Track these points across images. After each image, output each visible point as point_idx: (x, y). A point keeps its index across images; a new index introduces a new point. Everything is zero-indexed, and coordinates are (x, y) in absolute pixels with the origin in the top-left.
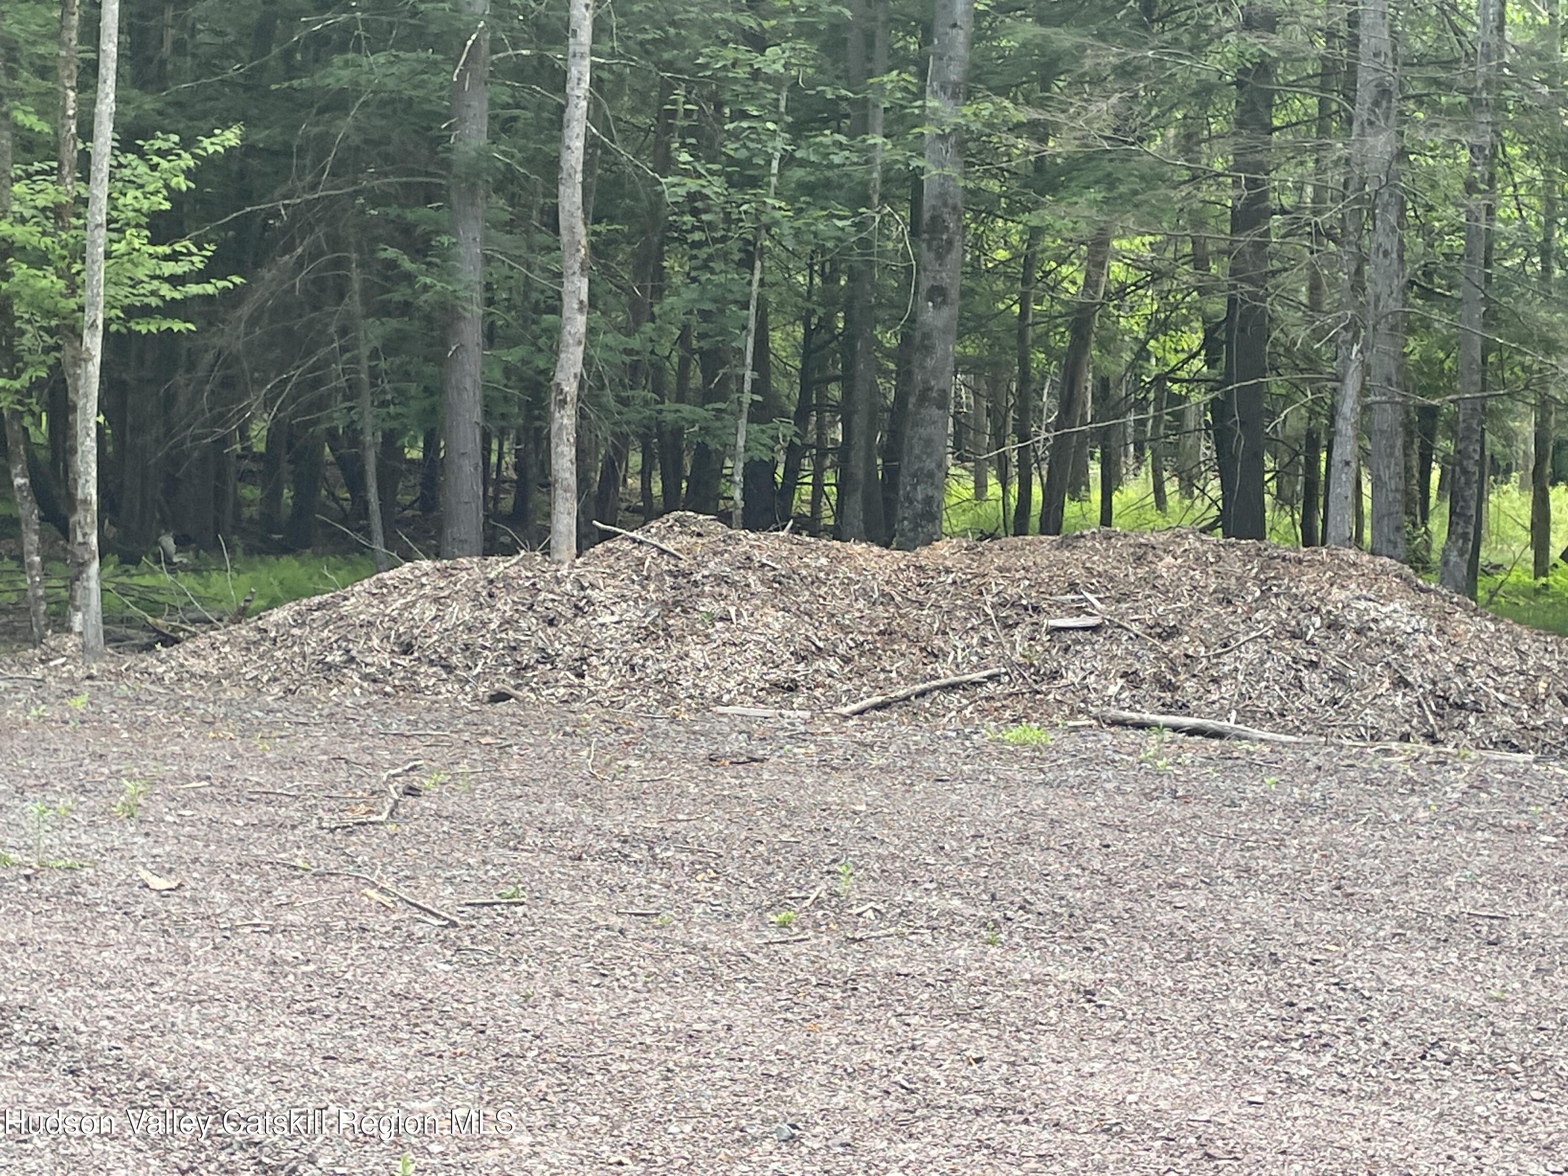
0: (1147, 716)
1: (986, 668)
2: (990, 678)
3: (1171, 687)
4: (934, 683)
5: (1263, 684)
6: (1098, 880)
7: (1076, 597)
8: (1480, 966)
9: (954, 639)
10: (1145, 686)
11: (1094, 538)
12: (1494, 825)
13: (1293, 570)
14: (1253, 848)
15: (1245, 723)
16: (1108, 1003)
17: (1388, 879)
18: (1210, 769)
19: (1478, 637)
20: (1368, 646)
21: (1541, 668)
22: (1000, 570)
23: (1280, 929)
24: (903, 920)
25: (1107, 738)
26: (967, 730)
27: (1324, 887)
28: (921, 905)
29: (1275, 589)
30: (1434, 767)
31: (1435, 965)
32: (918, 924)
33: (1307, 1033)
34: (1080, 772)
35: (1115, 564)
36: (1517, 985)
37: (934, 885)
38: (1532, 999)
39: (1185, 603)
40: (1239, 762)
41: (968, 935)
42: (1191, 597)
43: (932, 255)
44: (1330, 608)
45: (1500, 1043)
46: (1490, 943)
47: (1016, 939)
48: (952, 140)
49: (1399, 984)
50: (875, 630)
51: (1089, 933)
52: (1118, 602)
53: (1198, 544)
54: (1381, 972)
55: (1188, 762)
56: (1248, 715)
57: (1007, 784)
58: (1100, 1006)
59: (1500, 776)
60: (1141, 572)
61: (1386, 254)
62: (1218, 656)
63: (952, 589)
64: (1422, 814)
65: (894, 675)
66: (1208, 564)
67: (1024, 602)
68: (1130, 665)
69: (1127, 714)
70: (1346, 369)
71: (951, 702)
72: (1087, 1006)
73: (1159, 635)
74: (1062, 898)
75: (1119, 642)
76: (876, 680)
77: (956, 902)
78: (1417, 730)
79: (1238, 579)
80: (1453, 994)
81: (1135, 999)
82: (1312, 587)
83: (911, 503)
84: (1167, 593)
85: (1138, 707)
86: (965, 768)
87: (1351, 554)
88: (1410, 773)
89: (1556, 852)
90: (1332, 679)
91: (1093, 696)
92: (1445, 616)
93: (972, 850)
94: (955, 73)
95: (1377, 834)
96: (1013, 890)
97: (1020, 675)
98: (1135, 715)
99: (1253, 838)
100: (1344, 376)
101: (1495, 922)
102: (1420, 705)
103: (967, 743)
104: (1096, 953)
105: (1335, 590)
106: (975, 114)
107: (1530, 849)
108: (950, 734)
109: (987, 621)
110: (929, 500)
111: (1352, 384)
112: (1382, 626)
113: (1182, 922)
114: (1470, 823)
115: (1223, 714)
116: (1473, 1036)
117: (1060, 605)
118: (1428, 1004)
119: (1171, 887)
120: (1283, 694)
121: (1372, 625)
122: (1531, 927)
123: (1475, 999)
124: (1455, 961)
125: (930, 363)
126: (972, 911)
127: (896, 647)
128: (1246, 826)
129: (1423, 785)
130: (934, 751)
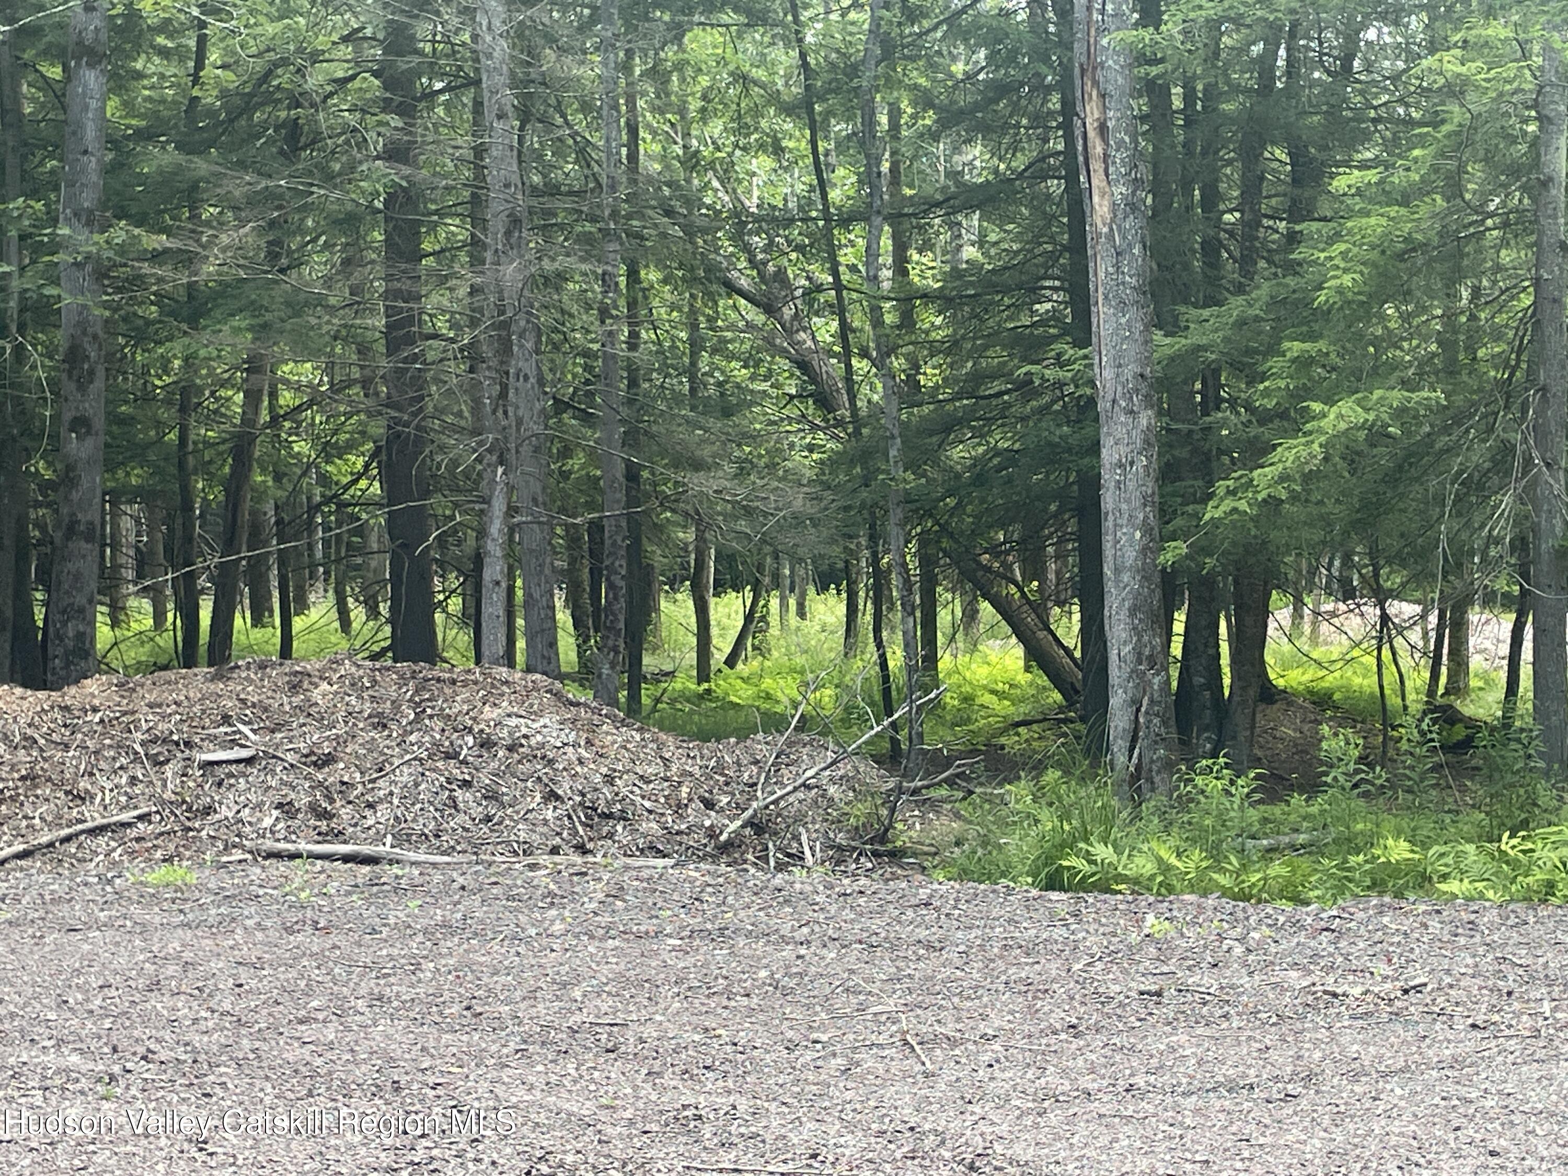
0: (303, 846)
1: (136, 808)
2: (140, 818)
3: (326, 815)
4: (80, 827)
5: (419, 806)
6: (227, 1022)
7: (229, 730)
8: (596, 1074)
9: (102, 780)
10: (300, 816)
11: (248, 669)
12: (625, 933)
13: (446, 690)
14: (389, 975)
15: (399, 846)
16: (220, 1150)
17: (518, 994)
18: (355, 897)
19: (625, 748)
20: (520, 762)
21: (684, 773)
22: (151, 706)
23: (407, 1056)
24: (14, 1083)
25: (255, 872)
26: (109, 875)
27: (455, 1009)
28: (36, 1065)
29: (429, 711)
30: (575, 878)
31: (554, 1079)
32: (31, 1084)
33: (417, 1160)
34: (222, 910)
35: (270, 694)
36: (629, 1091)
37: (52, 1042)
38: (640, 1104)
39: (341, 729)
40: (386, 887)
41: (82, 1092)
42: (346, 723)
43: (73, 386)
44: (482, 726)
45: (605, 1150)
46: (608, 1051)
47: (133, 1091)
48: (89, 268)
49: (514, 1099)
50: (16, 775)
51: (212, 1078)
52: (273, 732)
53: (354, 669)
54: (499, 1090)
55: (333, 891)
56: (403, 839)
57: (144, 929)
58: (211, 1154)
59: (636, 883)
60: (296, 700)
61: (526, 378)
62: (373, 781)
63: (99, 728)
64: (558, 927)
65: (37, 821)
66: (364, 689)
67: (175, 737)
68: (286, 795)
69: (282, 846)
70: (492, 491)
71: (99, 846)
72: (197, 1155)
73: (315, 764)
74: (187, 1044)
75: (273, 773)
76: (17, 828)
77: (75, 1058)
78: (568, 842)
79: (393, 702)
80: (566, 1106)
81: (250, 1142)
82: (465, 707)
83: (62, 640)
84: (322, 720)
85: (294, 837)
86: (102, 914)
87: (503, 672)
88: (552, 886)
89: (680, 954)
90: (486, 798)
91: (248, 829)
92: (593, 728)
93: (98, 1002)
94: (88, 200)
95: (513, 951)
96: (137, 1041)
97: (172, 812)
98: (290, 846)
99: (390, 965)
100: (491, 497)
101: (615, 1029)
102: (570, 817)
103: (109, 889)
104: (214, 1099)
105: (487, 708)
106: (107, 242)
107: (656, 953)
108: (91, 880)
109: (137, 759)
110: (80, 636)
111: (498, 506)
112: (533, 742)
113: (308, 1058)
114: (602, 932)
115: (379, 839)
116: (579, 1146)
117: (213, 738)
118: (542, 1119)
119: (301, 1022)
120: (437, 815)
121: (523, 741)
122: (649, 1032)
123: (587, 1109)
124: (573, 1072)
125: (75, 496)
126: (91, 1066)
127: (39, 792)
128: (384, 952)
129: (563, 897)
130: (70, 901)
